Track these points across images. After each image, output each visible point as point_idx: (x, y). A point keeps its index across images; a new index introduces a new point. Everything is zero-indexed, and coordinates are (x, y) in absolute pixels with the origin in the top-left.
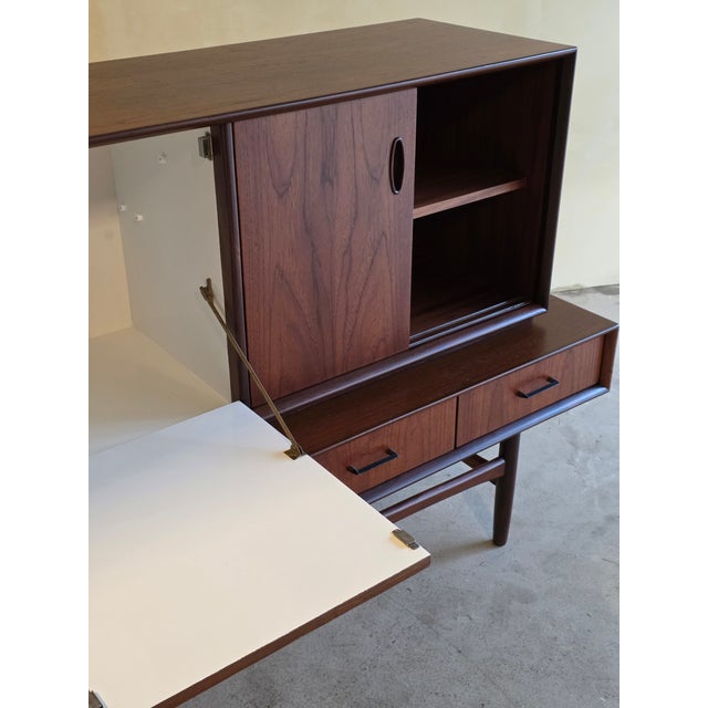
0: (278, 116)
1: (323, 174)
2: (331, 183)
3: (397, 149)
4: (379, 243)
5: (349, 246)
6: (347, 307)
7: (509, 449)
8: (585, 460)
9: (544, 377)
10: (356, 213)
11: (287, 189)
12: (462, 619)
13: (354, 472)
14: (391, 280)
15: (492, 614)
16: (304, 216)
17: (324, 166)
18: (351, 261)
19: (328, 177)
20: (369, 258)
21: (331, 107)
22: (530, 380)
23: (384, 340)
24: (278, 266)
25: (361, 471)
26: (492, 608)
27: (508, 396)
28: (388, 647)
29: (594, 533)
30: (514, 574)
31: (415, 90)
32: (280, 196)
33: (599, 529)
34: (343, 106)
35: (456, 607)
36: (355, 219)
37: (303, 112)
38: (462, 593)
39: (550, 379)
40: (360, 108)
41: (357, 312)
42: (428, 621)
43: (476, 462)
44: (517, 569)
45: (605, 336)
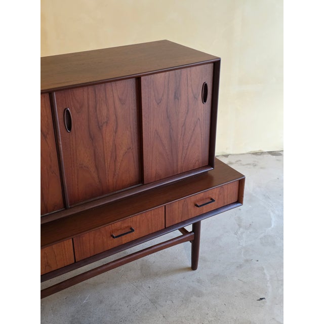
0: (158, 74)
1: (175, 96)
2: (178, 99)
3: (205, 86)
4: (197, 122)
5: (185, 123)
6: (183, 147)
7: (196, 227)
8: (242, 233)
9: (209, 198)
10: (188, 111)
11: (160, 102)
12: (169, 302)
13: (113, 237)
14: (201, 137)
15: (182, 301)
16: (167, 111)
17: (175, 93)
18: (185, 129)
19: (177, 97)
20: (193, 128)
21: (180, 70)
22: (202, 199)
23: (198, 161)
24: (156, 130)
25: (116, 237)
26: (183, 298)
27: (191, 206)
28: (134, 312)
29: (238, 267)
30: (197, 283)
31: (213, 64)
32: (158, 104)
33: (241, 265)
34: (184, 71)
35: (167, 297)
36: (187, 113)
37: (168, 72)
38: (172, 291)
39: (212, 199)
40: (190, 71)
41: (187, 149)
42: (153, 302)
43: (184, 231)
44: (199, 281)
45: (240, 181)
